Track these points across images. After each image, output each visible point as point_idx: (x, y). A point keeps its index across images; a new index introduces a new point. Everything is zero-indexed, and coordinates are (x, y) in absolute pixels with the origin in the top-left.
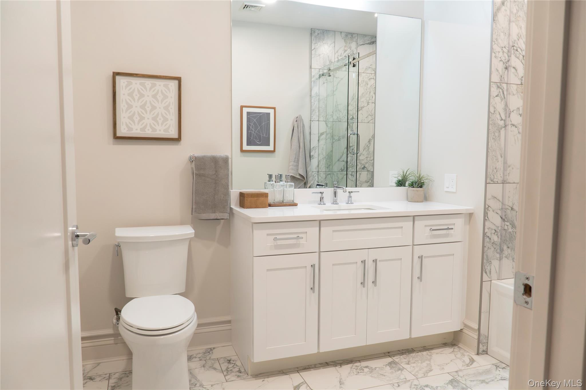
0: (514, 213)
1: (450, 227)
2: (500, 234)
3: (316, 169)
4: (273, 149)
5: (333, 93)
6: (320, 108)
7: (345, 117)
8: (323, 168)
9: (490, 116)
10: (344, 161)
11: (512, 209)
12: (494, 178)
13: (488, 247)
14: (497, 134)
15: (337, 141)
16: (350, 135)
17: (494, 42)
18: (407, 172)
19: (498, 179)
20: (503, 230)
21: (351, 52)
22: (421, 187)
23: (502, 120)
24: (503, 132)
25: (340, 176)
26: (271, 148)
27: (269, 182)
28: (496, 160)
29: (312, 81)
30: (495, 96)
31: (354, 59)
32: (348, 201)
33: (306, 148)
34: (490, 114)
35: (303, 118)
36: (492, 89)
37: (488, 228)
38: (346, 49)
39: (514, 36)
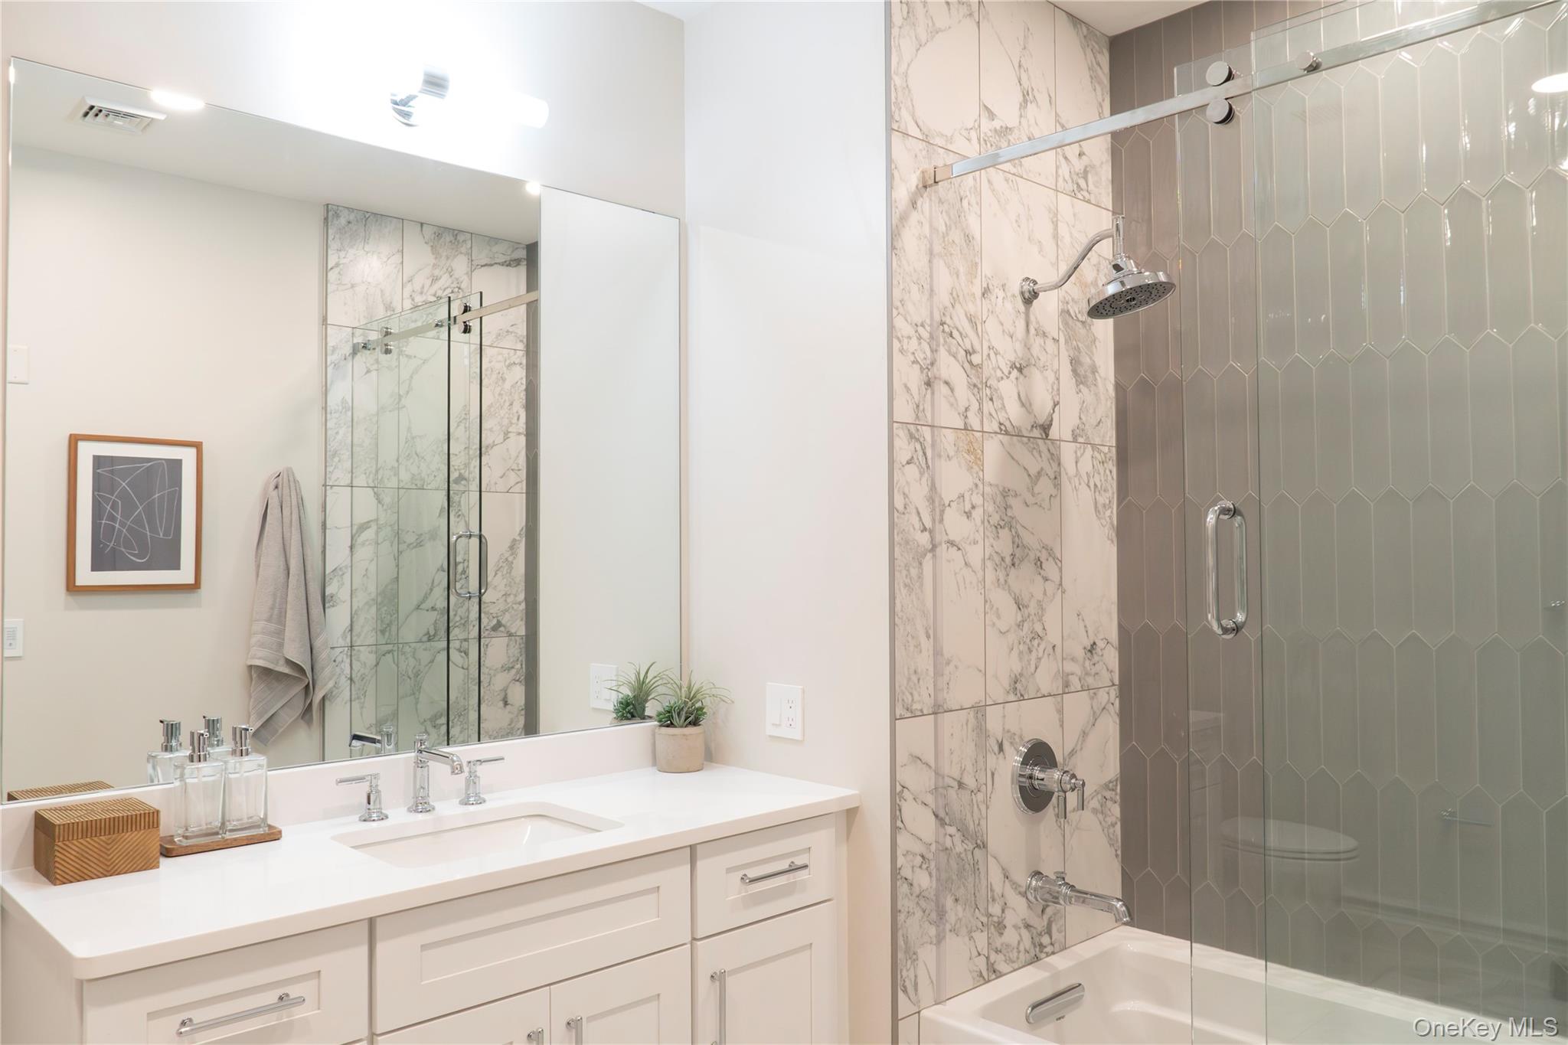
0: (965, 795)
1: (799, 862)
2: (936, 866)
3: (344, 636)
4: (191, 580)
5: (398, 403)
6: (354, 448)
7: (435, 476)
8: (367, 634)
9: (896, 520)
10: (436, 610)
11: (961, 785)
12: (913, 700)
13: (907, 910)
14: (914, 572)
15: (411, 546)
16: (457, 539)
17: (897, 309)
18: (647, 673)
19: (923, 704)
20: (942, 851)
21: (452, 283)
22: (695, 723)
23: (924, 529)
24: (928, 562)
25: (425, 656)
26: (184, 575)
27: (166, 750)
28: (916, 646)
29: (328, 363)
30: (905, 462)
31: (466, 309)
32: (468, 797)
33: (309, 575)
34: (896, 514)
35: (298, 478)
36: (897, 443)
37: (905, 853)
38: (437, 272)
39: (943, 297)
